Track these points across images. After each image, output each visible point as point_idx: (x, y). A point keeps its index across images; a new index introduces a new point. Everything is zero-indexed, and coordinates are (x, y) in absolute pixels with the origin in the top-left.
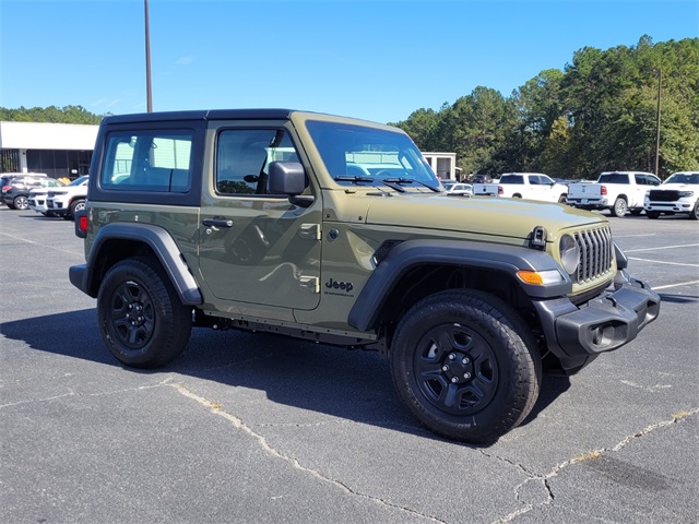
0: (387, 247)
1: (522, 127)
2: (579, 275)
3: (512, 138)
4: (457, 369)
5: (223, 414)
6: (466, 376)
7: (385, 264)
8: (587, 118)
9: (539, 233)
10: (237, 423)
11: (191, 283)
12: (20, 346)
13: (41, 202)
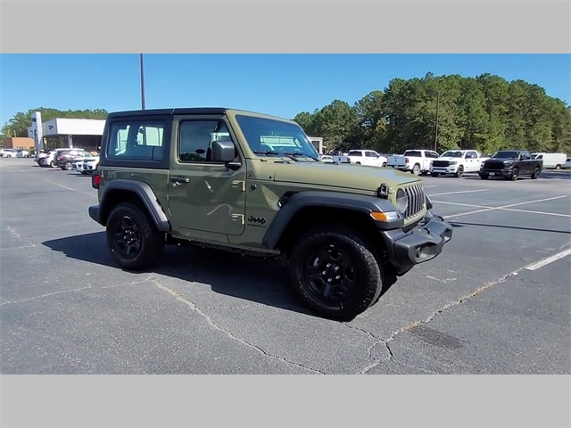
0: (287, 195)
1: (360, 124)
2: (406, 214)
3: (354, 129)
4: (331, 273)
5: (184, 301)
6: (337, 277)
7: (286, 207)
8: (396, 118)
9: (383, 187)
10: (192, 307)
11: (164, 218)
12: (61, 255)
13: (80, 166)
